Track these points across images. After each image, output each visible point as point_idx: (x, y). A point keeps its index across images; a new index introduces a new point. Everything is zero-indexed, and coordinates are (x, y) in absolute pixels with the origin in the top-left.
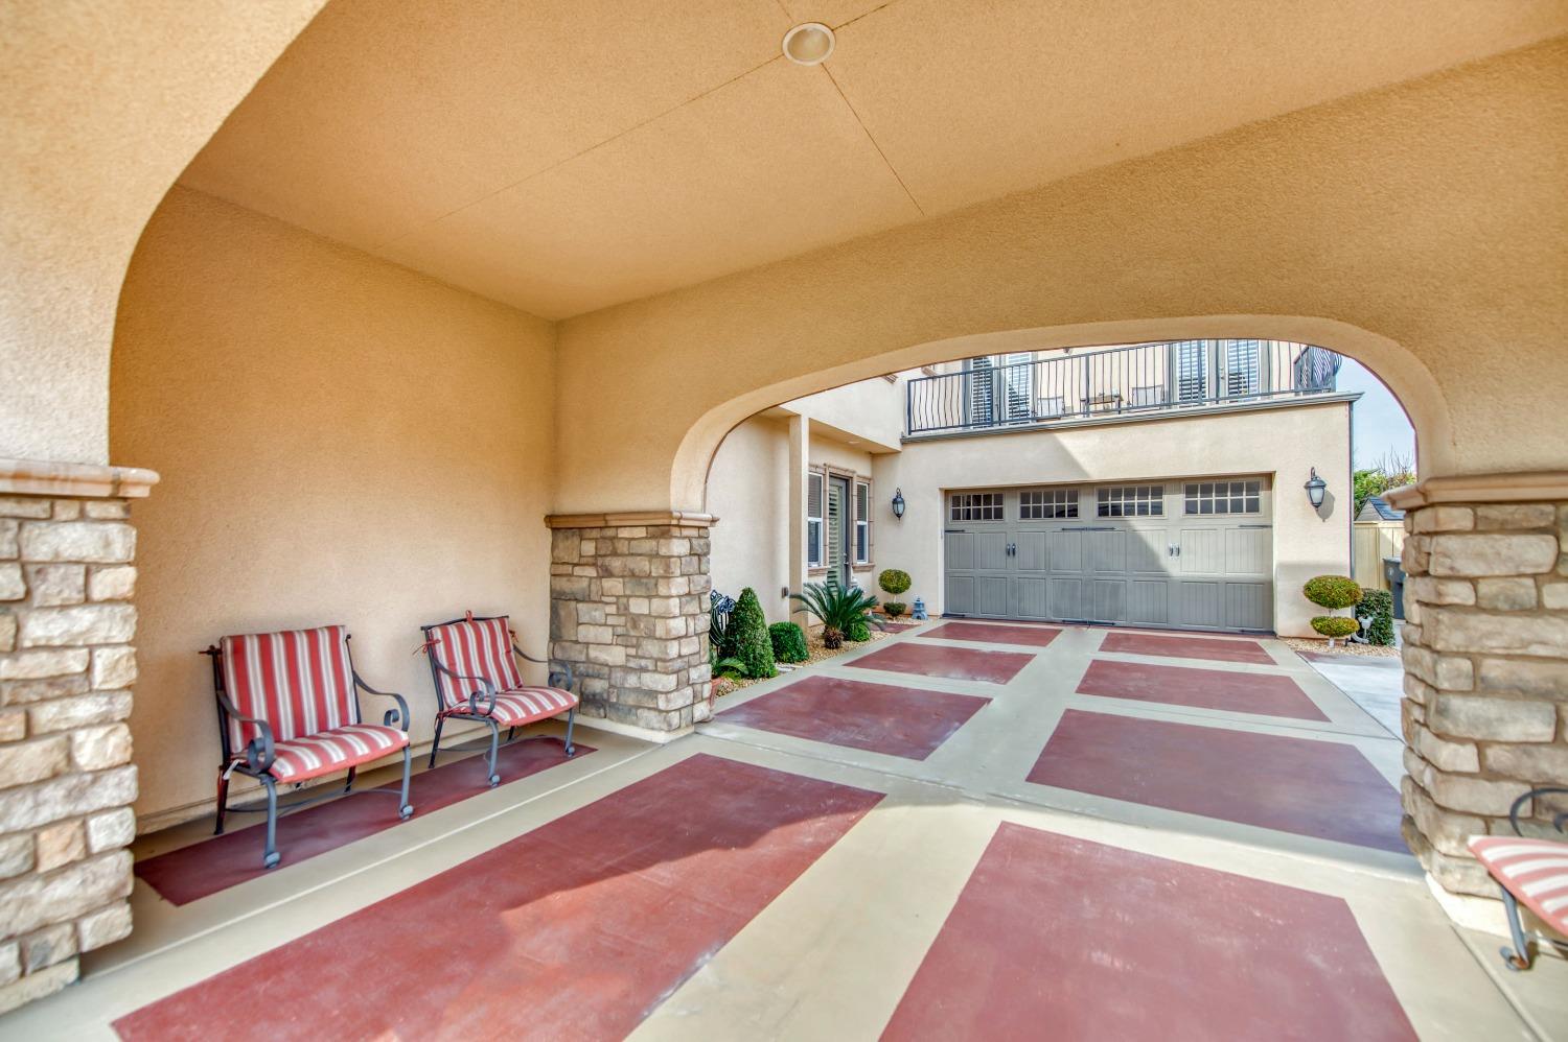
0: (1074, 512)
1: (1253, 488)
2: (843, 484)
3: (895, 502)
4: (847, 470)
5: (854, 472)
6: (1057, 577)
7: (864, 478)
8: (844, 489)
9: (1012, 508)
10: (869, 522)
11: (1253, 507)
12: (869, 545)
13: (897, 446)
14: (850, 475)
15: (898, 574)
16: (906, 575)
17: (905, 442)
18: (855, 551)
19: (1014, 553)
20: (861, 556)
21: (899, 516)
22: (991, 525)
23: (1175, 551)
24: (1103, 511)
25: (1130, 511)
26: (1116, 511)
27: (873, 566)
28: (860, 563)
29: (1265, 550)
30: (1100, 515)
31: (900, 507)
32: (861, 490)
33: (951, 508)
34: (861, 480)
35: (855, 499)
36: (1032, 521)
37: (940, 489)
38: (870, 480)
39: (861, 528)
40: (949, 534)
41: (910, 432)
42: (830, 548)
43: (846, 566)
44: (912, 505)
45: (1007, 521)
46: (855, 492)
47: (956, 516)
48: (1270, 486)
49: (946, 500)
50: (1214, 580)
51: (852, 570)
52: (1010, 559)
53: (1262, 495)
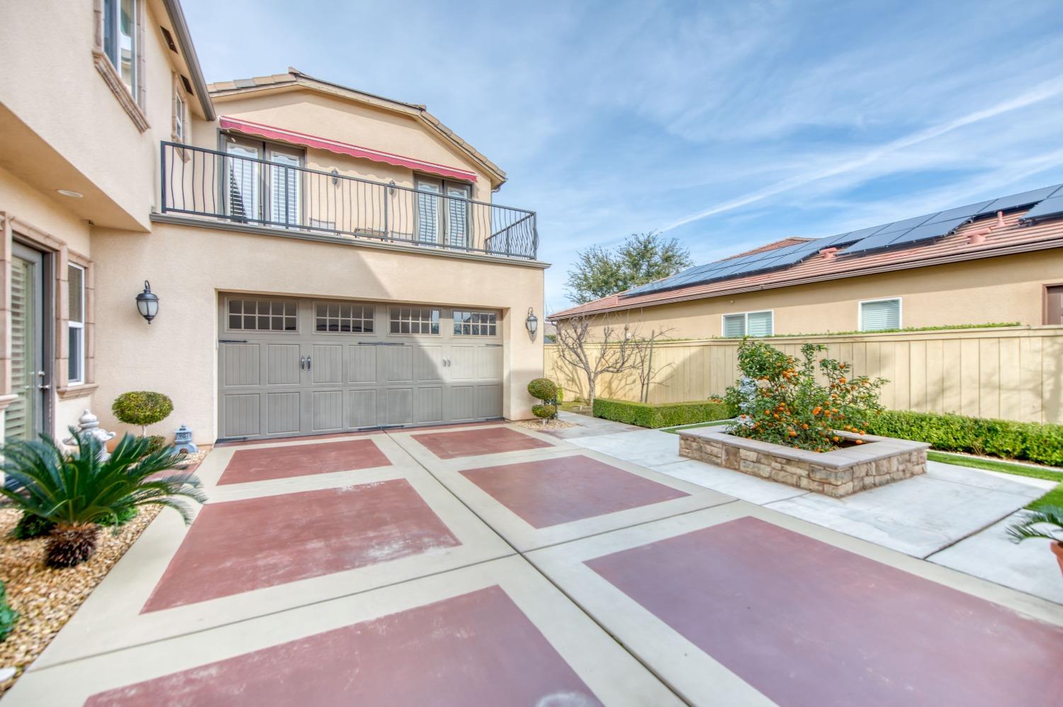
0: (369, 329)
1: (493, 319)
2: (37, 258)
3: (141, 298)
4: (48, 237)
5: (62, 244)
6: (353, 388)
7: (79, 256)
8: (38, 270)
9: (306, 320)
10: (87, 323)
11: (493, 332)
12: (87, 358)
13: (146, 223)
14: (55, 246)
15: (152, 397)
16: (165, 399)
17: (156, 220)
18: (64, 365)
19: (309, 367)
20: (73, 375)
21: (148, 318)
22: (283, 336)
23: (447, 363)
24: (394, 328)
25: (416, 330)
26: (405, 330)
27: (95, 388)
28: (73, 385)
29: (499, 363)
30: (392, 332)
31: (152, 307)
32: (74, 274)
33: (227, 314)
34: (75, 259)
35: (65, 287)
36: (328, 333)
37: (216, 289)
38: (90, 262)
39: (73, 332)
40: (224, 344)
41: (164, 209)
42: (14, 362)
43: (44, 391)
44: (167, 307)
45: (301, 333)
46: (64, 275)
47: (235, 323)
48: (502, 318)
49: (220, 303)
50: (470, 384)
51: (56, 397)
52: (305, 372)
53: (498, 323)
